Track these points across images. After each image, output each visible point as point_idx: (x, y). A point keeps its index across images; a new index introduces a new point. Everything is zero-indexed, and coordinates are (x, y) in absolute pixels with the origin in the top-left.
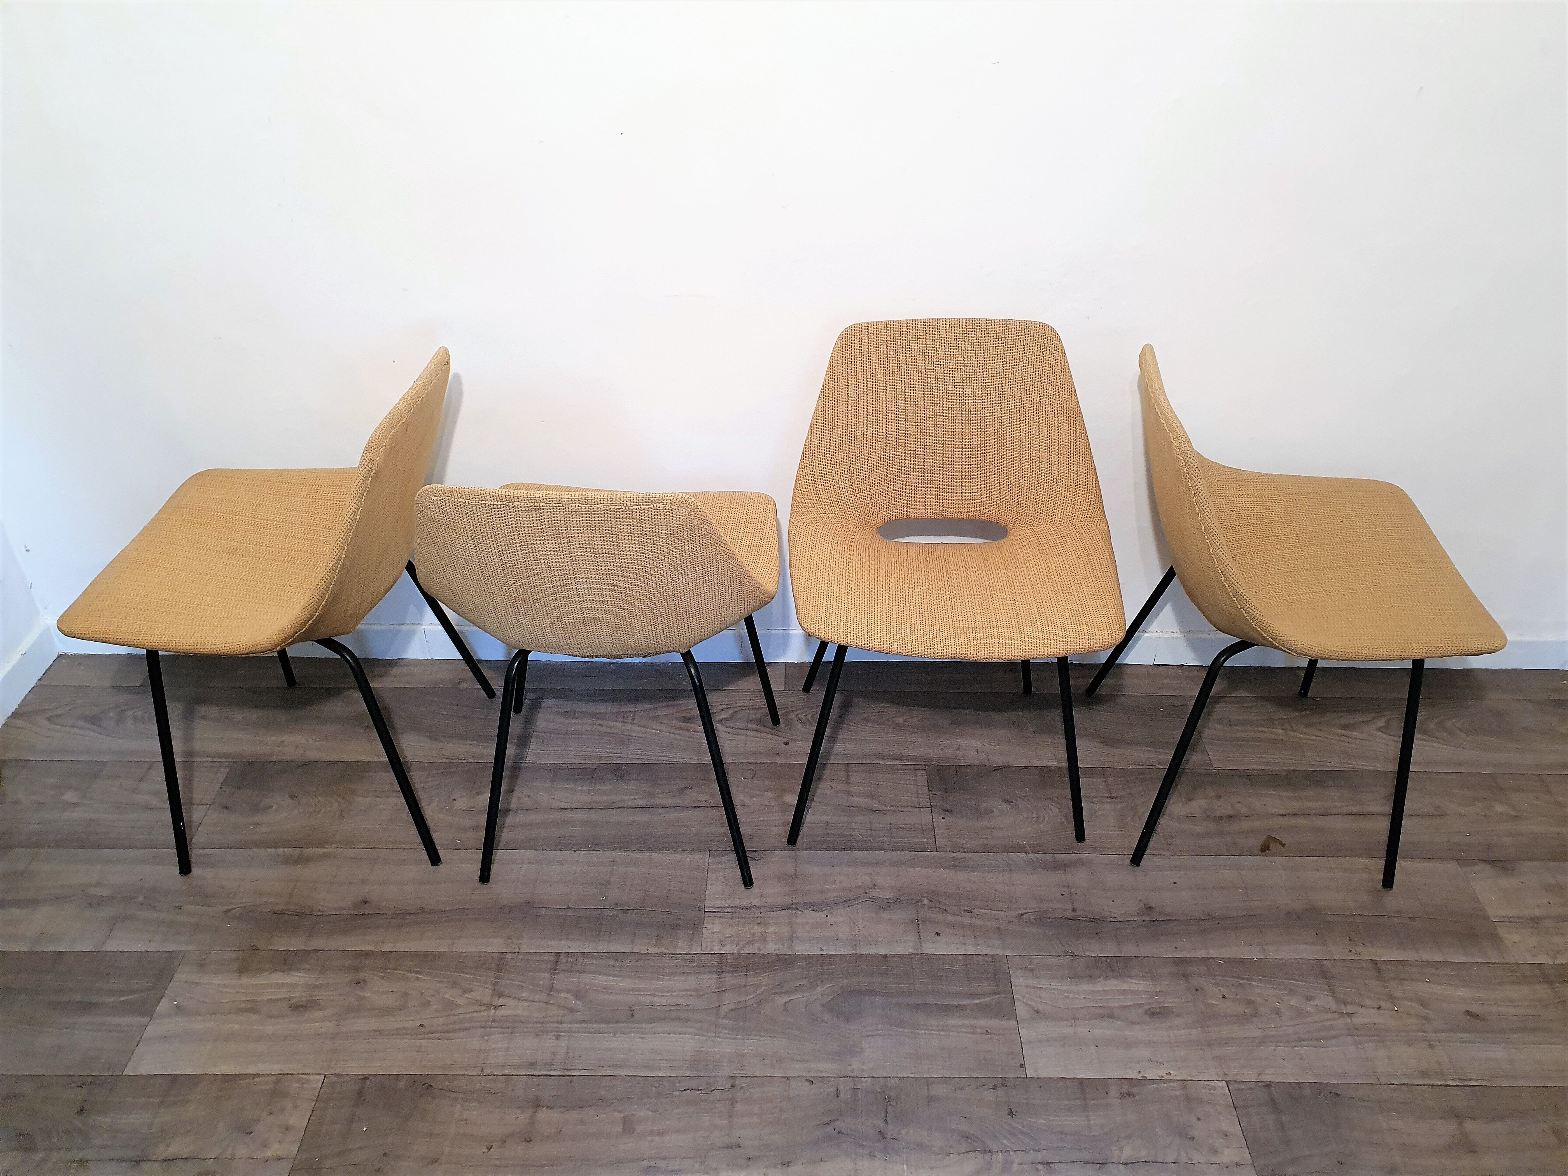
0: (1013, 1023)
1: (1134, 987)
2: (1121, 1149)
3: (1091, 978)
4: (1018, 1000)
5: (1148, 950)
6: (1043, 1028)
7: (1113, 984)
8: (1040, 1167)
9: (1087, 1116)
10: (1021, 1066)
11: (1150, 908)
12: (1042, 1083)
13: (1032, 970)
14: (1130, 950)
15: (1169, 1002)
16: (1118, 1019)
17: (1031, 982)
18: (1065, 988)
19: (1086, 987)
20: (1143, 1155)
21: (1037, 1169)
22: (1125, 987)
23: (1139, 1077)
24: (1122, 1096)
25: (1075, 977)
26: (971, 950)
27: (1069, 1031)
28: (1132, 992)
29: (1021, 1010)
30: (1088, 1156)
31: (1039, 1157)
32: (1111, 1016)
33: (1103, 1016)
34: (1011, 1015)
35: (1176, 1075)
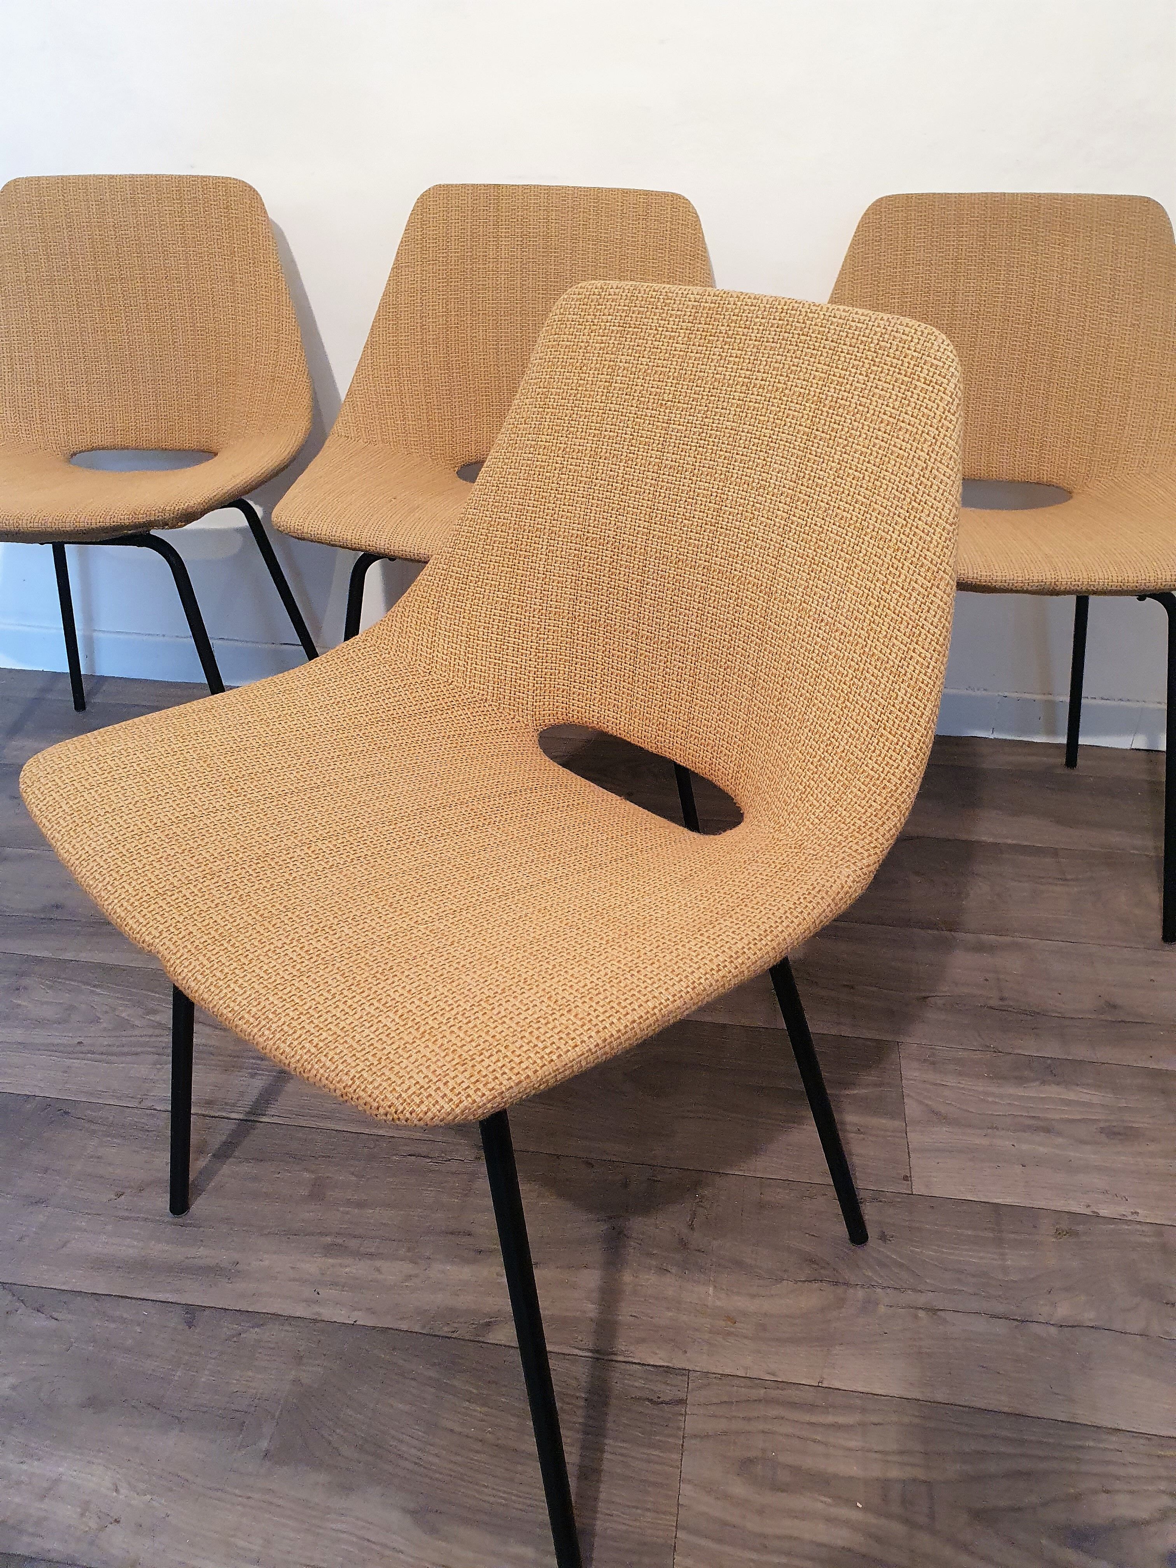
0: (898, 1124)
1: (1085, 1098)
2: (1054, 1305)
3: (1021, 1080)
4: (908, 1095)
5: (1106, 1054)
6: (942, 1134)
7: (1053, 1091)
8: (921, 1314)
9: (1002, 1254)
10: (906, 1178)
11: (1115, 1007)
12: (934, 1203)
13: (933, 1063)
14: (1081, 1052)
15: (1141, 1122)
16: (1059, 1134)
17: (931, 1076)
18: (981, 1089)
19: (1012, 1090)
20: (1089, 1316)
21: (916, 1317)
22: (1072, 1096)
23: (1088, 1211)
24: (1059, 1233)
25: (997, 1077)
26: (847, 1032)
27: (985, 1142)
28: (1084, 1104)
29: (912, 1108)
30: (1000, 1308)
31: (922, 1299)
32: (1047, 1130)
33: (1037, 1129)
34: (899, 1113)
35: (1144, 1215)
